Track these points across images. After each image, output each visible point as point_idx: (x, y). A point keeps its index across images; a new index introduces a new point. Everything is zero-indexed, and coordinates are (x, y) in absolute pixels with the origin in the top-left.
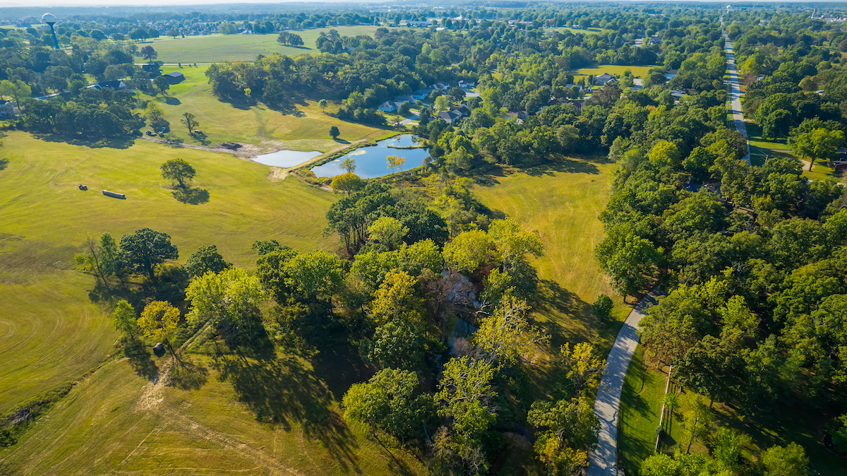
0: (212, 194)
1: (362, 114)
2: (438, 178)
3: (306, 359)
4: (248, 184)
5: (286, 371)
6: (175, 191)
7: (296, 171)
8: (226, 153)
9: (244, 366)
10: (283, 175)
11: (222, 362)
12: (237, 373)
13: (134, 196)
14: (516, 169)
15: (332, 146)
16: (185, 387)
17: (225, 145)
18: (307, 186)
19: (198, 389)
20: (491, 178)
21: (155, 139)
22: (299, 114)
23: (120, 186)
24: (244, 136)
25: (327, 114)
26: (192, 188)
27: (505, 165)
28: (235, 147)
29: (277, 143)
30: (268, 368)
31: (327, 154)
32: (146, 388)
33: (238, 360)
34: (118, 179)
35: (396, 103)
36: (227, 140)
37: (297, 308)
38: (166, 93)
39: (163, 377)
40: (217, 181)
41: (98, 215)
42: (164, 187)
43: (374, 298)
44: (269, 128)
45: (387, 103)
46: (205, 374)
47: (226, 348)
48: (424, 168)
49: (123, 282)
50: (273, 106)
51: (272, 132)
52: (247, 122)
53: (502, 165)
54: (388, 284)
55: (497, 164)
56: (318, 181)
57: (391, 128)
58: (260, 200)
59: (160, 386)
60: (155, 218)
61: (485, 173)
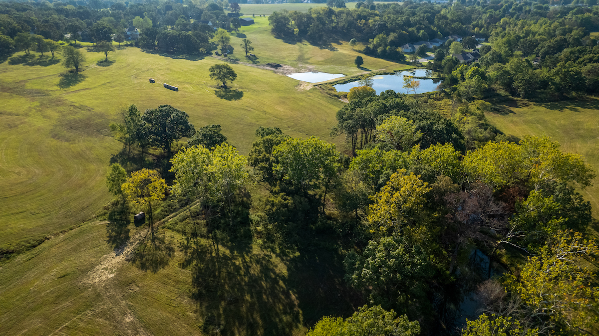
0: (245, 95)
1: (384, 51)
2: (450, 103)
3: (282, 260)
4: (278, 91)
5: (255, 270)
6: (217, 90)
7: (320, 86)
8: (268, 70)
9: (214, 254)
10: (308, 88)
11: (193, 245)
12: (202, 260)
13: (186, 90)
14: (531, 103)
15: (355, 71)
16: (143, 267)
17: (269, 65)
18: (326, 97)
19: (155, 272)
20: (504, 108)
21: (220, 57)
22: (333, 49)
23: (179, 83)
24: (286, 60)
25: (356, 51)
26: (232, 89)
27: (519, 99)
28: (277, 66)
29: (310, 67)
30: (237, 263)
31: (349, 76)
32: (106, 258)
33: (210, 246)
34: (179, 78)
35: (415, 46)
36: (272, 62)
37: (279, 198)
38: (238, 31)
39: (129, 250)
40: (254, 87)
41: (151, 100)
42: (211, 86)
43: (372, 202)
44: (306, 56)
45: (407, 45)
46: (170, 255)
47: (204, 230)
48: (437, 93)
49: (143, 152)
50: (314, 43)
51: (308, 59)
52: (291, 52)
53: (516, 99)
54: (393, 187)
55: (511, 97)
56: (337, 94)
57: (409, 63)
58: (284, 103)
59: (122, 258)
60: (193, 106)
61: (499, 103)
